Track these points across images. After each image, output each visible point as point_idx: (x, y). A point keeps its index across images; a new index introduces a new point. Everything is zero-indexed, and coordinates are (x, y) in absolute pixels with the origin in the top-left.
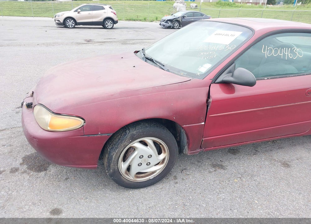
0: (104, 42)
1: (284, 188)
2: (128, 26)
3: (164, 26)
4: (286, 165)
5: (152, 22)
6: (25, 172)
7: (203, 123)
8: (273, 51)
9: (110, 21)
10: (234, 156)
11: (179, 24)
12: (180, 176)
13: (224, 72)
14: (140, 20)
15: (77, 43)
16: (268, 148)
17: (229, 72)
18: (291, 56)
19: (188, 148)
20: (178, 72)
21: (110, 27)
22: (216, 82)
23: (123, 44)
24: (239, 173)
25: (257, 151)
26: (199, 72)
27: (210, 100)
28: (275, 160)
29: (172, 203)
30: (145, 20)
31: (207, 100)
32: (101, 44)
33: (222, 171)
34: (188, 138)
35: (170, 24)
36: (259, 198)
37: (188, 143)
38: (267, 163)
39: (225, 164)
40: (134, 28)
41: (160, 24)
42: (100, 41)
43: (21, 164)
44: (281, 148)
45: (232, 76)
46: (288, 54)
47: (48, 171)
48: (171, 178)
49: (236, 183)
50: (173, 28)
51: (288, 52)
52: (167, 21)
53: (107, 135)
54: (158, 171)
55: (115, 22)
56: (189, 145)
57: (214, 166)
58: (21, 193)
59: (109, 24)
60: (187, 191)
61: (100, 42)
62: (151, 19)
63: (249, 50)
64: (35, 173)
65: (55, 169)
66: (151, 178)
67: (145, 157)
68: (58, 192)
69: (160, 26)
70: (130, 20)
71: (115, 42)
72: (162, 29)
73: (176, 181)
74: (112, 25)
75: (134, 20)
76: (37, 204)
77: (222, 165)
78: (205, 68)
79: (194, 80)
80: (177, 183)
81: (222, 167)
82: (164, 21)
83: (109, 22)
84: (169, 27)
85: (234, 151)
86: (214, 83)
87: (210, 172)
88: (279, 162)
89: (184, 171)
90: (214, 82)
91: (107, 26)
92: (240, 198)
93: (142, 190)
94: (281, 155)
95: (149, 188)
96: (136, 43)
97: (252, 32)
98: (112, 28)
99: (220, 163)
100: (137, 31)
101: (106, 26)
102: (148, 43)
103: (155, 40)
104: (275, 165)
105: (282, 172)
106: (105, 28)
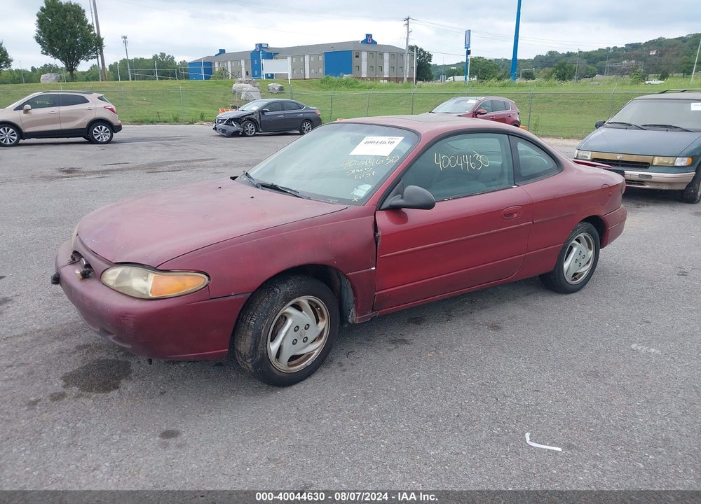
0: (107, 171)
1: (497, 354)
2: (144, 136)
3: (224, 131)
4: (495, 327)
5: (192, 123)
6: (79, 396)
7: (374, 268)
8: (450, 161)
9: (104, 127)
10: (418, 327)
11: (256, 128)
12: (346, 361)
13: (389, 194)
14: (165, 122)
15: (45, 177)
16: (465, 310)
17: (397, 193)
18: (473, 166)
19: (357, 310)
20: (324, 199)
21: (104, 140)
22: (382, 208)
23: (149, 172)
24: (432, 346)
25: (451, 316)
26: (356, 196)
27: (379, 233)
28: (478, 323)
29: (347, 394)
30: (176, 121)
31: (375, 235)
32: (101, 175)
33: (407, 347)
34: (355, 295)
35: (236, 127)
36: (466, 370)
37: (356, 302)
38: (468, 329)
39: (408, 337)
40: (158, 139)
41: (215, 129)
42: (95, 169)
43: (64, 387)
44: (485, 308)
45: (402, 198)
46: (469, 163)
47: (122, 389)
48: (334, 366)
49: (431, 358)
50: (244, 135)
51: (469, 161)
52: (229, 122)
53: (243, 296)
54: (316, 351)
55: (115, 129)
56: (357, 305)
57: (393, 342)
58: (93, 421)
59: (101, 133)
60: (364, 376)
61: (98, 172)
62: (190, 118)
63: (418, 162)
64: (100, 395)
65: (134, 384)
66: (309, 364)
67: (302, 328)
68: (158, 411)
69: (215, 133)
70: (142, 122)
71: (129, 169)
72: (222, 138)
73: (344, 368)
74: (109, 134)
75: (152, 123)
76: (131, 431)
77: (404, 340)
78: (362, 191)
79: (352, 208)
80: (345, 370)
81: (405, 342)
82: (223, 121)
83: (101, 128)
84: (235, 134)
85: (418, 321)
86: (379, 210)
87: (390, 350)
88: (486, 325)
89: (351, 354)
90: (379, 207)
91: (99, 138)
92: (441, 373)
93: (295, 387)
94: (485, 316)
95: (305, 382)
96: (178, 169)
97: (417, 136)
98: (109, 142)
99: (401, 337)
100: (168, 145)
101: (96, 137)
102: (204, 166)
103: (215, 161)
104: (479, 329)
105: (492, 335)
106: (91, 141)
